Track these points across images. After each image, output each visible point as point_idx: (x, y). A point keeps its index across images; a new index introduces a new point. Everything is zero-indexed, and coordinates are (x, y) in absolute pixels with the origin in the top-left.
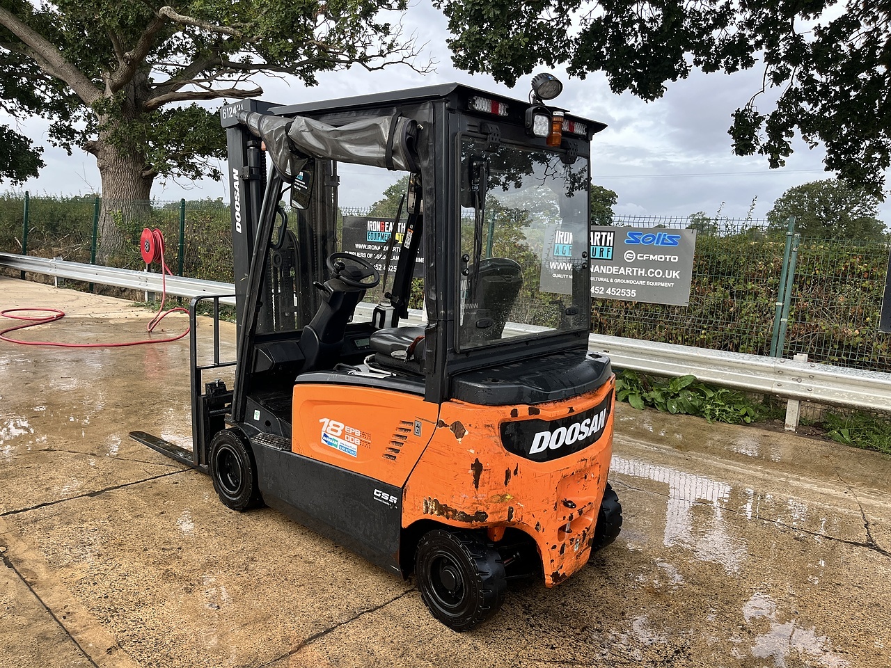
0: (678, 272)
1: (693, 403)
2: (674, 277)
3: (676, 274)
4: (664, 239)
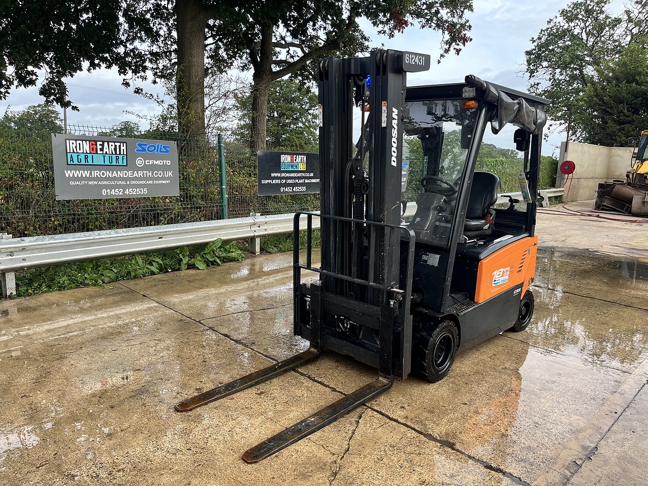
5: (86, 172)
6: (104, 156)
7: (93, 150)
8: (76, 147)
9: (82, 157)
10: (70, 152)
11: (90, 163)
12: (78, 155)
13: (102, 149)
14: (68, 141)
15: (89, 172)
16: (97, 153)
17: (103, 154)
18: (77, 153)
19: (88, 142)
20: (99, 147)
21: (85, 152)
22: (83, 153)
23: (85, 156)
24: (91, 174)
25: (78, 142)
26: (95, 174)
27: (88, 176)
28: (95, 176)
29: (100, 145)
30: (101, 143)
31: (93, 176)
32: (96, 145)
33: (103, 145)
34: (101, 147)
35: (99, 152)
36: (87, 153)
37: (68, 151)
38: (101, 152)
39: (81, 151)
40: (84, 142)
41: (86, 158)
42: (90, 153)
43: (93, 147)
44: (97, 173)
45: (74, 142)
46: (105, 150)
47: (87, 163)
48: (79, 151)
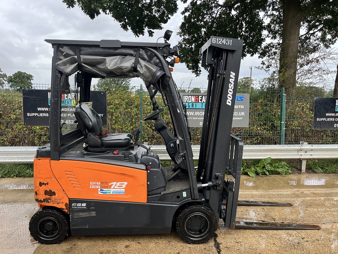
0: (244, 112)
1: (271, 169)
2: (242, 115)
3: (243, 114)
4: (237, 98)
5: (192, 112)
6: (202, 104)
7: (196, 101)
8: (188, 99)
9: (191, 104)
10: (185, 102)
11: (194, 107)
12: (189, 104)
13: (201, 100)
14: (184, 96)
15: (193, 112)
16: (198, 102)
17: (202, 102)
18: (188, 102)
19: (194, 96)
20: (200, 99)
21: (192, 102)
22: (191, 102)
23: (192, 104)
24: (194, 114)
25: (189, 96)
26: (197, 114)
27: (193, 115)
28: (197, 115)
29: (201, 98)
30: (201, 97)
31: (195, 115)
32: (198, 98)
33: (202, 98)
34: (201, 99)
35: (200, 101)
36: (193, 102)
37: (184, 102)
38: (201, 102)
39: (190, 101)
40: (192, 96)
41: (193, 105)
42: (195, 102)
43: (196, 99)
44: (198, 113)
45: (187, 96)
46: (203, 101)
47: (193, 108)
48: (189, 101)
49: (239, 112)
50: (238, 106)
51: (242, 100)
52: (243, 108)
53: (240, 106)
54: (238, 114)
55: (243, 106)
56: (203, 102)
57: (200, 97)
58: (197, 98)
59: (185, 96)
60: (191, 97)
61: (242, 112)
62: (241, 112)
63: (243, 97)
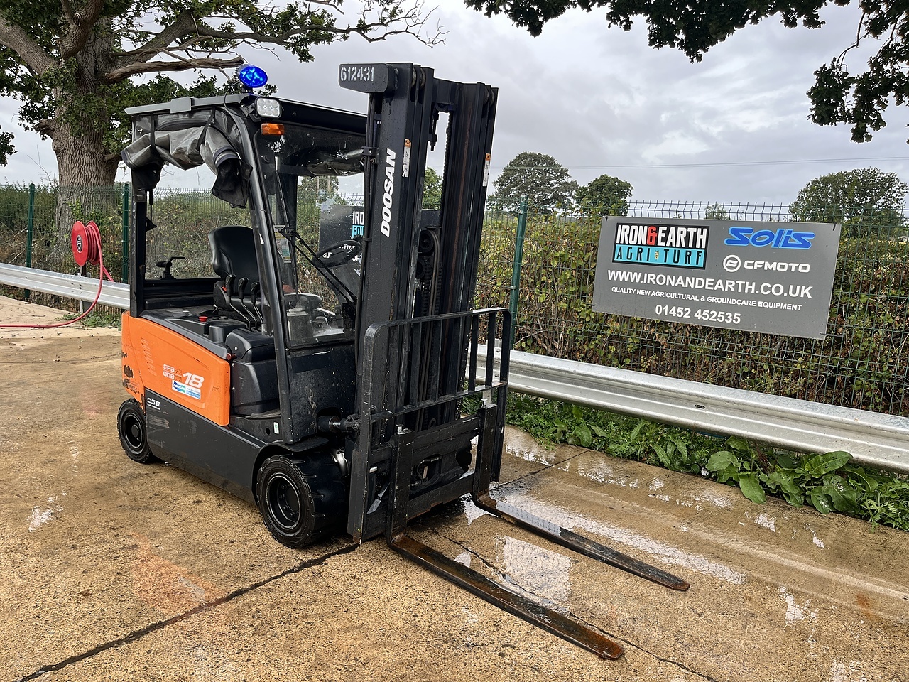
0: (810, 288)
1: (847, 496)
2: (802, 296)
3: (805, 291)
4: (787, 238)
5: (636, 274)
6: (666, 250)
7: (651, 241)
8: (629, 235)
9: (634, 250)
10: (620, 244)
11: (644, 260)
12: (629, 248)
13: (664, 240)
14: (620, 226)
15: (640, 274)
16: (656, 245)
17: (665, 246)
18: (629, 244)
19: (646, 227)
20: (661, 235)
21: (639, 243)
22: (637, 244)
23: (639, 248)
24: (642, 278)
25: (633, 227)
26: (649, 279)
27: (637, 281)
28: (648, 282)
29: (663, 232)
30: (665, 229)
31: (645, 282)
32: (657, 231)
33: (667, 232)
34: (664, 235)
35: (660, 243)
36: (641, 245)
37: (618, 242)
38: (663, 244)
39: (635, 242)
40: (641, 227)
41: (640, 253)
42: (647, 245)
43: (652, 234)
44: (652, 277)
45: (628, 227)
46: (669, 241)
47: (639, 261)
48: (631, 242)
49: (791, 287)
50: (786, 264)
51: (806, 244)
52: (807, 271)
53: (794, 265)
54: (786, 290)
55: (808, 266)
56: (668, 245)
57: (661, 229)
58: (652, 231)
59: (622, 224)
60: (636, 227)
61: (803, 287)
62: (798, 287)
63: (812, 236)
